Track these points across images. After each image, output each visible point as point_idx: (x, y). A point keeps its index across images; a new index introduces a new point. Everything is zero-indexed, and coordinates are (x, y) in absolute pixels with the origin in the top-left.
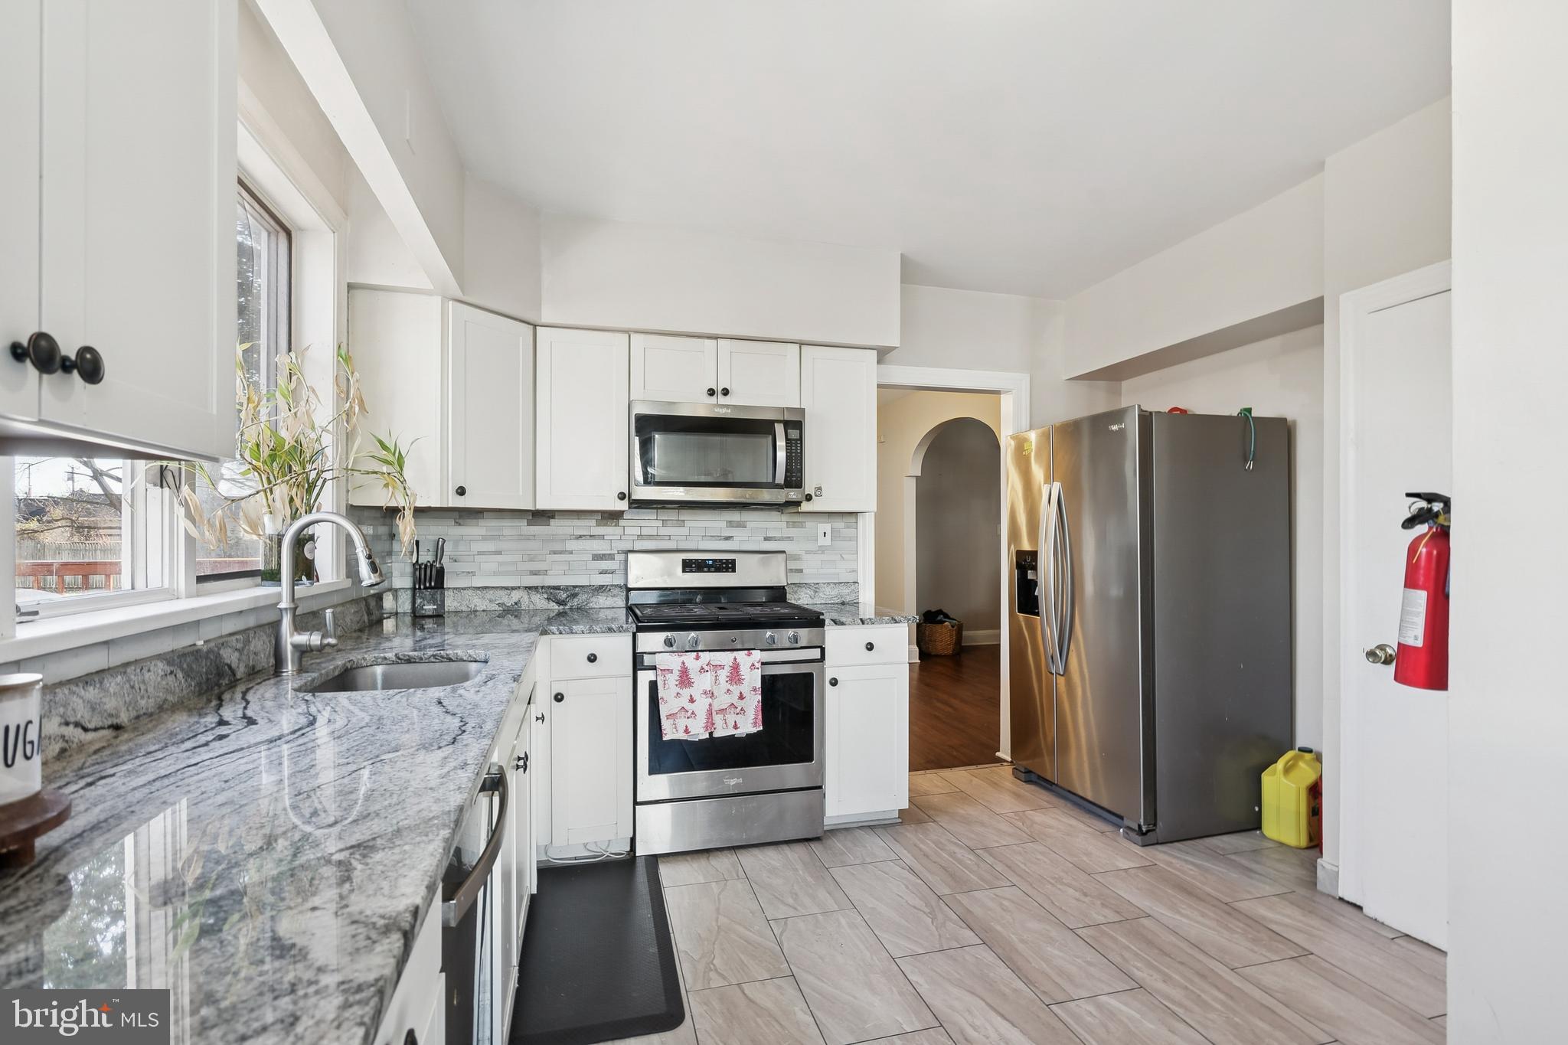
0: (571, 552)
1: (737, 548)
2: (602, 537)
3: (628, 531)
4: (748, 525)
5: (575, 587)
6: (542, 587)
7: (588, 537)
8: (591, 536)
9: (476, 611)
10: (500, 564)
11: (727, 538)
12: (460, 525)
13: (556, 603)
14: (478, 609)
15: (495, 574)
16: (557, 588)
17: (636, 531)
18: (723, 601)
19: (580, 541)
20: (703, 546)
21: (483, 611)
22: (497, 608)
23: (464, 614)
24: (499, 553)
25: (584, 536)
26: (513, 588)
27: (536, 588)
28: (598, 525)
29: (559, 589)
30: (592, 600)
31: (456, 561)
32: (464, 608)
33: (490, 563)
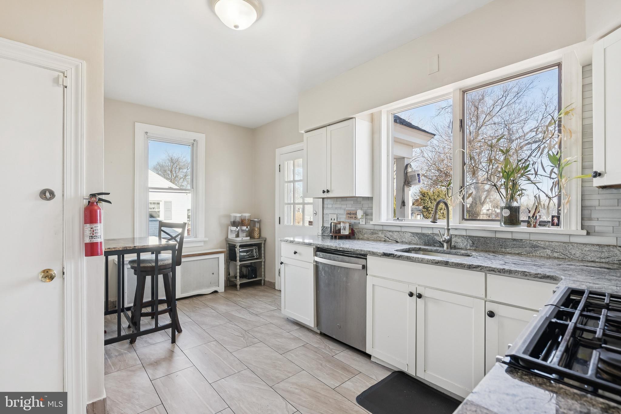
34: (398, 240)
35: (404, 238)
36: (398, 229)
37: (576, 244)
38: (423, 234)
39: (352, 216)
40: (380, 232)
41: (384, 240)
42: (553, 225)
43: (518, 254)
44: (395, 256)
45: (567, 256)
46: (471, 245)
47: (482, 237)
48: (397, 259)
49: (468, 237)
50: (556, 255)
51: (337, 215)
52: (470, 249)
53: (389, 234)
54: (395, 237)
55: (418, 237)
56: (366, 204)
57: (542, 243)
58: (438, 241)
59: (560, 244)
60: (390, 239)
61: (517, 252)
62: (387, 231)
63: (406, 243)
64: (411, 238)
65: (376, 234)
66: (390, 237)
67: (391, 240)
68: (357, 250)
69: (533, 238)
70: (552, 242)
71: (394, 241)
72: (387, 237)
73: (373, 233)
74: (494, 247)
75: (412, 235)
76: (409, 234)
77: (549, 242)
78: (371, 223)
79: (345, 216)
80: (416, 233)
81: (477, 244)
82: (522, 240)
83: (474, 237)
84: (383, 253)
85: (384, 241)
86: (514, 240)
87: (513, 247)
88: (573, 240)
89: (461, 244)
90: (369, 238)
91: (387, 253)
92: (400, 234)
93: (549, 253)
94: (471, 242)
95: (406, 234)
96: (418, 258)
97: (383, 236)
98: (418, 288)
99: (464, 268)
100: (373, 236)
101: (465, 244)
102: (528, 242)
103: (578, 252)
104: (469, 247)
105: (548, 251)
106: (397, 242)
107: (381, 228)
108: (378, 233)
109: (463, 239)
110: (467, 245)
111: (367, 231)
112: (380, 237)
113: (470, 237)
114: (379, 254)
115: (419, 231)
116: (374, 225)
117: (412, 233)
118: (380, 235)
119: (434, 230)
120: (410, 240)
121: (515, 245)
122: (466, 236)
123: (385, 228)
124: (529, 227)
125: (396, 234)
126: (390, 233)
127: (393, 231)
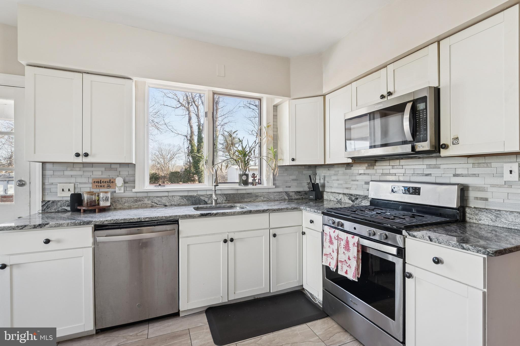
0: (358, 181)
1: (434, 181)
2: (368, 174)
3: (378, 171)
4: (442, 166)
5: (357, 195)
6: (347, 194)
7: (363, 174)
8: (364, 174)
9: (331, 200)
10: (338, 184)
11: (427, 175)
12: (329, 170)
13: (351, 201)
14: (331, 199)
15: (337, 188)
16: (351, 195)
17: (381, 171)
18: (414, 211)
19: (361, 176)
20: (413, 179)
21: (333, 201)
22: (336, 200)
23: (329, 201)
24: (338, 180)
25: (362, 174)
26: (340, 193)
27: (346, 194)
28: (367, 169)
29: (352, 196)
30: (363, 201)
31: (328, 183)
32: (329, 199)
33: (335, 184)
34: (167, 204)
35: (173, 202)
36: (166, 194)
37: (272, 193)
38: (191, 196)
39: (102, 184)
40: (146, 199)
41: (150, 205)
42: (259, 184)
43: (250, 202)
44: (212, 215)
45: (269, 199)
46: (226, 200)
47: (232, 194)
48: (214, 216)
49: (223, 195)
50: (265, 199)
51: (75, 184)
52: (225, 203)
53: (156, 200)
54: (163, 201)
55: (186, 199)
56: (125, 172)
57: (260, 194)
58: (203, 200)
59: (266, 193)
60: (157, 204)
61: (249, 201)
62: (155, 197)
63: (175, 205)
64: (180, 200)
65: (140, 201)
66: (157, 202)
67: (160, 205)
68: (170, 217)
69: (255, 191)
70: (263, 193)
71: (163, 206)
72: (155, 203)
73: (136, 201)
74: (238, 199)
75: (181, 198)
76: (178, 197)
77: (262, 193)
78: (134, 190)
79: (91, 186)
80: (185, 196)
81: (229, 199)
82: (251, 193)
83: (227, 194)
84: (201, 214)
85: (151, 207)
86: (248, 194)
87: (248, 198)
88: (270, 191)
89: (219, 200)
90: (131, 206)
91: (204, 214)
92: (169, 198)
93: (262, 199)
94: (225, 198)
95: (175, 197)
96: (231, 212)
97: (150, 202)
98: (229, 234)
99: (260, 213)
100: (136, 203)
101: (222, 200)
102: (254, 194)
103: (273, 197)
104: (224, 202)
105: (262, 197)
106: (166, 206)
107: (145, 195)
108: (143, 200)
109: (220, 196)
110: (223, 200)
111: (129, 199)
112: (146, 204)
113: (224, 194)
114: (196, 216)
115: (186, 194)
116: (136, 193)
117: (181, 196)
118: (146, 201)
119: (198, 192)
120: (179, 203)
121: (248, 196)
122: (223, 194)
123: (150, 195)
124: (253, 185)
125: (164, 198)
126: (158, 199)
127: (161, 197)
